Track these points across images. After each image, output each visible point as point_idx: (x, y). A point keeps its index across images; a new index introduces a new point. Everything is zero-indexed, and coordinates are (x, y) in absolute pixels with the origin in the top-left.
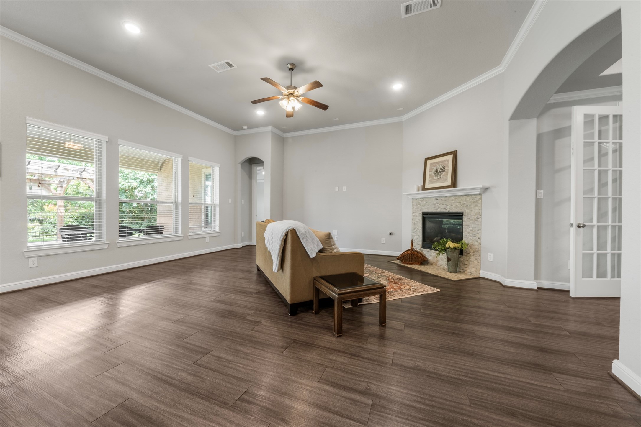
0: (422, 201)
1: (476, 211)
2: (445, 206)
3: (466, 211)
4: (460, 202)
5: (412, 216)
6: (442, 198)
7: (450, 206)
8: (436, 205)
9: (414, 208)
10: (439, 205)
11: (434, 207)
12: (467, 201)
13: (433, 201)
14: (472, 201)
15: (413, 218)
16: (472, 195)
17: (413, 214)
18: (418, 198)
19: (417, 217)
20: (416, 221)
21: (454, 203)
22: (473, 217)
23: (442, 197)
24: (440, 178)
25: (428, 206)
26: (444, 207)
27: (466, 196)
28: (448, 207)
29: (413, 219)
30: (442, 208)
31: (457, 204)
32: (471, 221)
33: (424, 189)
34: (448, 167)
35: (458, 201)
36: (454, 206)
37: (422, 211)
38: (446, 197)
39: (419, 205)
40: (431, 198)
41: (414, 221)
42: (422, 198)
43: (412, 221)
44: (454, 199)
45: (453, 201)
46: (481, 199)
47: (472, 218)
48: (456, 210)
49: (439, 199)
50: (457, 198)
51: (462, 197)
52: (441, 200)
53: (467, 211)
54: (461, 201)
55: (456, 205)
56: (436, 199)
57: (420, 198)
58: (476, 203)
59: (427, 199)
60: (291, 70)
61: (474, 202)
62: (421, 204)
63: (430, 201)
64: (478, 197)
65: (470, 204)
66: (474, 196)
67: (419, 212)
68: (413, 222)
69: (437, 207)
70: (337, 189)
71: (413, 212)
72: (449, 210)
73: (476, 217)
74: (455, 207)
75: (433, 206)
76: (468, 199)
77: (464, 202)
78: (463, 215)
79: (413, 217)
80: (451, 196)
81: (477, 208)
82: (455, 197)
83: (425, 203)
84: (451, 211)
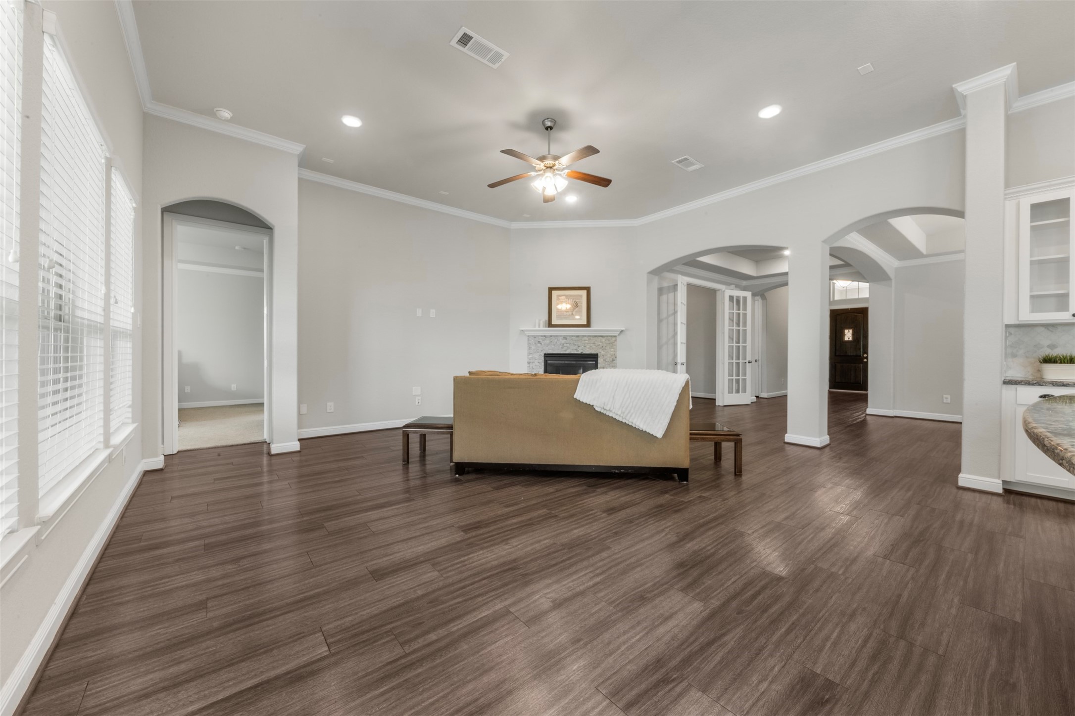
0: (543, 340)
1: (612, 353)
2: (577, 346)
3: (601, 353)
4: (594, 343)
5: (528, 358)
6: (572, 338)
7: (583, 346)
8: (565, 345)
9: (531, 348)
10: (568, 345)
11: (562, 348)
12: (602, 342)
13: (561, 340)
14: (608, 342)
15: (530, 361)
16: (607, 336)
17: (530, 356)
18: (539, 336)
19: (536, 360)
20: (535, 365)
21: (588, 343)
22: (608, 358)
23: (572, 336)
24: (572, 314)
25: (553, 346)
26: (575, 347)
27: (601, 337)
28: (580, 348)
29: (529, 363)
30: (573, 349)
31: (592, 345)
32: (606, 363)
33: (550, 324)
34: (582, 303)
35: (593, 342)
36: (588, 346)
37: (545, 352)
38: (578, 336)
39: (539, 345)
40: (557, 336)
41: (531, 365)
42: (545, 336)
43: (528, 365)
44: (587, 339)
45: (587, 342)
46: (616, 341)
47: (608, 360)
48: (591, 351)
49: (568, 338)
50: (592, 338)
51: (596, 338)
52: (572, 339)
53: (603, 353)
54: (596, 342)
55: (590, 346)
56: (565, 338)
57: (542, 336)
58: (611, 345)
59: (551, 337)
60: (549, 129)
61: (609, 344)
62: (543, 344)
63: (556, 341)
64: (614, 339)
65: (605, 345)
66: (610, 338)
67: (539, 354)
68: (529, 367)
69: (565, 348)
70: (419, 312)
71: (529, 354)
72: (581, 351)
73: (611, 359)
74: (589, 348)
75: (561, 346)
76: (603, 340)
77: (599, 343)
78: (598, 357)
79: (530, 359)
80: (583, 336)
81: (612, 350)
82: (589, 338)
83: (548, 342)
84: (584, 353)
